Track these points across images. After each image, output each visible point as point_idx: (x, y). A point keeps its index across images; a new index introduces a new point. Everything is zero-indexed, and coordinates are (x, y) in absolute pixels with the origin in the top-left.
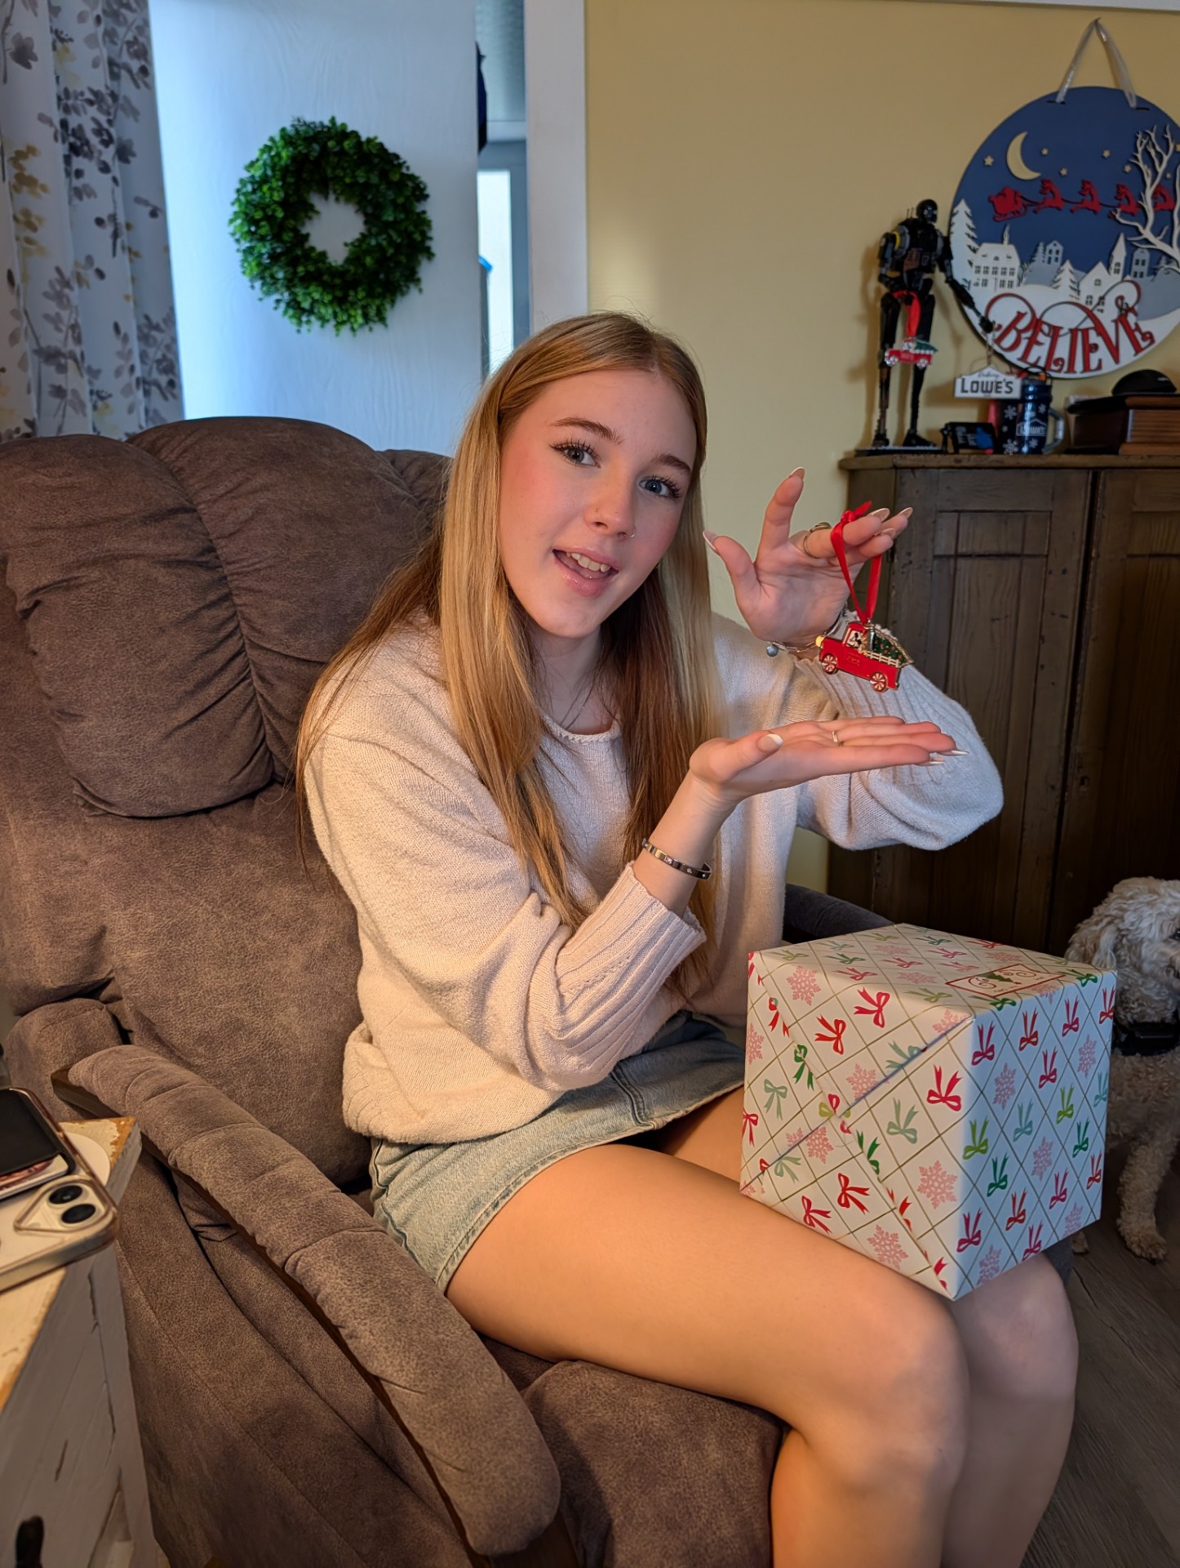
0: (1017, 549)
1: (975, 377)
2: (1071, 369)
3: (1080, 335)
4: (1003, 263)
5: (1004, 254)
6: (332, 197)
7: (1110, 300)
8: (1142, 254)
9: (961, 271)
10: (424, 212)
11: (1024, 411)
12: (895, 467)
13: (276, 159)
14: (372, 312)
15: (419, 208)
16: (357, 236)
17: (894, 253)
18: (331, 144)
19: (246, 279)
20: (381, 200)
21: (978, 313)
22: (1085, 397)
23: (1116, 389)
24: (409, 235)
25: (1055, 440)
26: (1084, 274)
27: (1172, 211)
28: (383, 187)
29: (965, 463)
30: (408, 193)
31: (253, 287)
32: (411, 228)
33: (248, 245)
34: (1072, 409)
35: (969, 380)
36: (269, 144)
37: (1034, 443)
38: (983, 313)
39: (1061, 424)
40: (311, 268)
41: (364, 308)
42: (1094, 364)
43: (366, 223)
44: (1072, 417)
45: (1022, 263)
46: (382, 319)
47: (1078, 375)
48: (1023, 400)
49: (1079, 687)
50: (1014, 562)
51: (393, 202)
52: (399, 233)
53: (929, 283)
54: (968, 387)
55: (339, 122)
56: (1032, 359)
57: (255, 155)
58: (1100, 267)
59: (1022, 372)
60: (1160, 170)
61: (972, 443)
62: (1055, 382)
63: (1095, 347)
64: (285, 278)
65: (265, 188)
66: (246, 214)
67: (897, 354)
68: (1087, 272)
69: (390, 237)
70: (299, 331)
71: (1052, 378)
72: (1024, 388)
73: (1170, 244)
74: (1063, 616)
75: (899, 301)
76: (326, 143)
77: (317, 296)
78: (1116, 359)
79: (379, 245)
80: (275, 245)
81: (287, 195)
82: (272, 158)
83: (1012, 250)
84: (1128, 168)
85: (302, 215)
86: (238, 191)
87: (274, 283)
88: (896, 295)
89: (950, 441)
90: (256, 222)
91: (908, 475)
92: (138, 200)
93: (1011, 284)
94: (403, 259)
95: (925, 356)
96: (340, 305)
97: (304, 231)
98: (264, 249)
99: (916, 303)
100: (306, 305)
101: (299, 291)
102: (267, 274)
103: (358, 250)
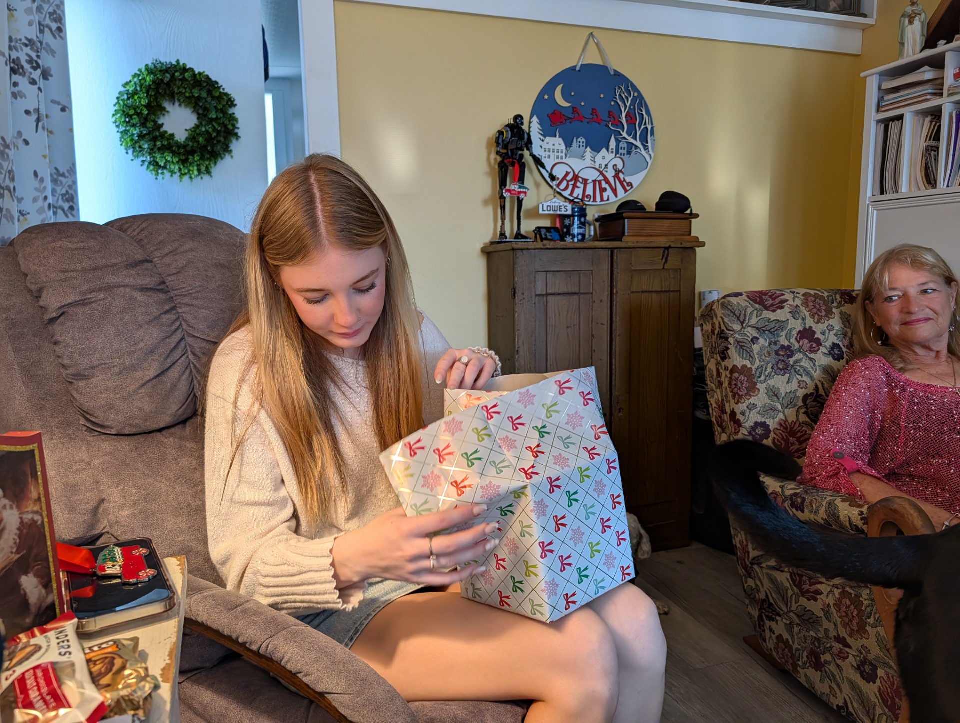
0: (576, 290)
1: (549, 204)
2: (595, 201)
3: (597, 183)
4: (557, 147)
5: (557, 143)
6: (177, 104)
7: (610, 166)
8: (623, 145)
9: (537, 151)
10: (234, 114)
11: (574, 222)
12: (513, 249)
13: (143, 82)
14: (203, 169)
15: (231, 111)
16: (193, 126)
17: (503, 141)
18: (177, 74)
19: (123, 147)
20: (208, 106)
21: (548, 172)
22: (603, 214)
23: (617, 210)
24: (226, 126)
25: (590, 236)
26: (596, 153)
27: (635, 124)
28: (209, 99)
29: (548, 247)
30: (225, 103)
31: (127, 153)
32: (227, 122)
33: (124, 129)
34: (597, 220)
35: (546, 205)
36: (139, 73)
37: (580, 237)
38: (549, 171)
39: (592, 228)
40: (166, 143)
41: (198, 166)
42: (605, 198)
43: (198, 119)
44: (598, 224)
45: (566, 148)
46: (208, 172)
47: (598, 203)
48: (573, 216)
49: (614, 361)
50: (576, 297)
51: (216, 107)
52: (219, 124)
53: (522, 156)
54: (545, 209)
55: (181, 64)
56: (575, 195)
57: (131, 78)
58: (604, 150)
59: (571, 201)
60: (628, 105)
61: (549, 238)
62: (588, 207)
63: (605, 190)
64: (149, 148)
65: (136, 98)
66: (124, 112)
67: (509, 191)
68: (599, 153)
69: (213, 126)
70: (157, 179)
71: (587, 205)
72: (573, 209)
73: (636, 140)
74: (602, 324)
75: (508, 164)
76: (174, 74)
77: (169, 159)
78: (616, 196)
79: (207, 131)
80: (142, 129)
81: (150, 102)
82: (140, 81)
83: (561, 141)
84: (613, 103)
85: (159, 113)
86: (118, 98)
87: (141, 151)
88: (506, 161)
89: (538, 236)
90: (131, 117)
91: (519, 253)
92: (53, 102)
93: (562, 158)
94: (222, 139)
95: (523, 192)
96: (183, 165)
97: (160, 122)
98: (136, 132)
99: (517, 165)
100: (163, 165)
101: (158, 156)
102: (137, 146)
103: (194, 135)
